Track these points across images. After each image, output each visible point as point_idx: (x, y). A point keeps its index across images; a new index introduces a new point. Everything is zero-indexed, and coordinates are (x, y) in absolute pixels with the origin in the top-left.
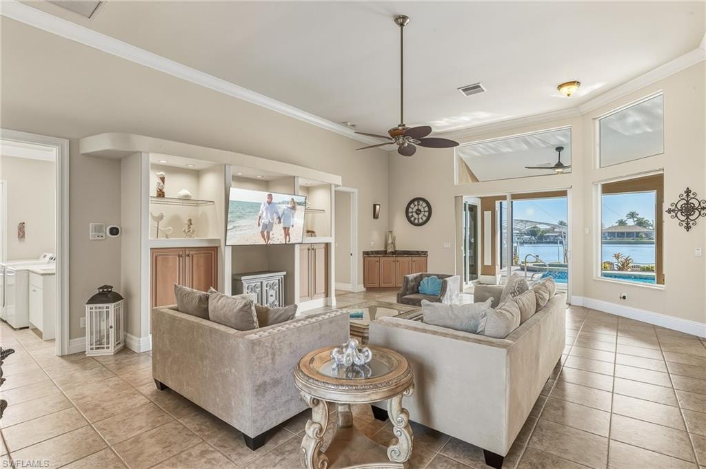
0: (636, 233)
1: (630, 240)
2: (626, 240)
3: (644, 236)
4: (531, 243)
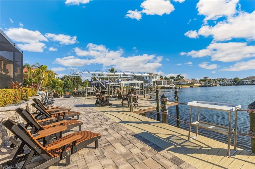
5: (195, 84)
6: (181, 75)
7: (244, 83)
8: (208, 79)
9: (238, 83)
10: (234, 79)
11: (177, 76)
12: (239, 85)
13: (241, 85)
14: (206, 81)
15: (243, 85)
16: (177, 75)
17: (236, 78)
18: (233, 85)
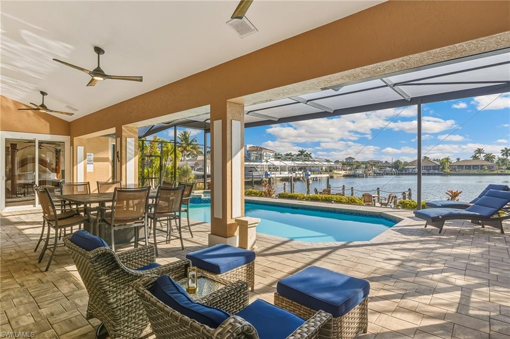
0: (481, 165)
1: (475, 171)
2: (472, 171)
3: (486, 168)
4: (392, 174)
5: (335, 172)
6: (305, 151)
7: (410, 171)
8: (354, 160)
9: (401, 171)
10: (394, 163)
11: (299, 153)
12: (402, 174)
13: (406, 174)
14: (352, 165)
15: (409, 174)
16: (299, 151)
17: (398, 161)
18: (395, 174)
